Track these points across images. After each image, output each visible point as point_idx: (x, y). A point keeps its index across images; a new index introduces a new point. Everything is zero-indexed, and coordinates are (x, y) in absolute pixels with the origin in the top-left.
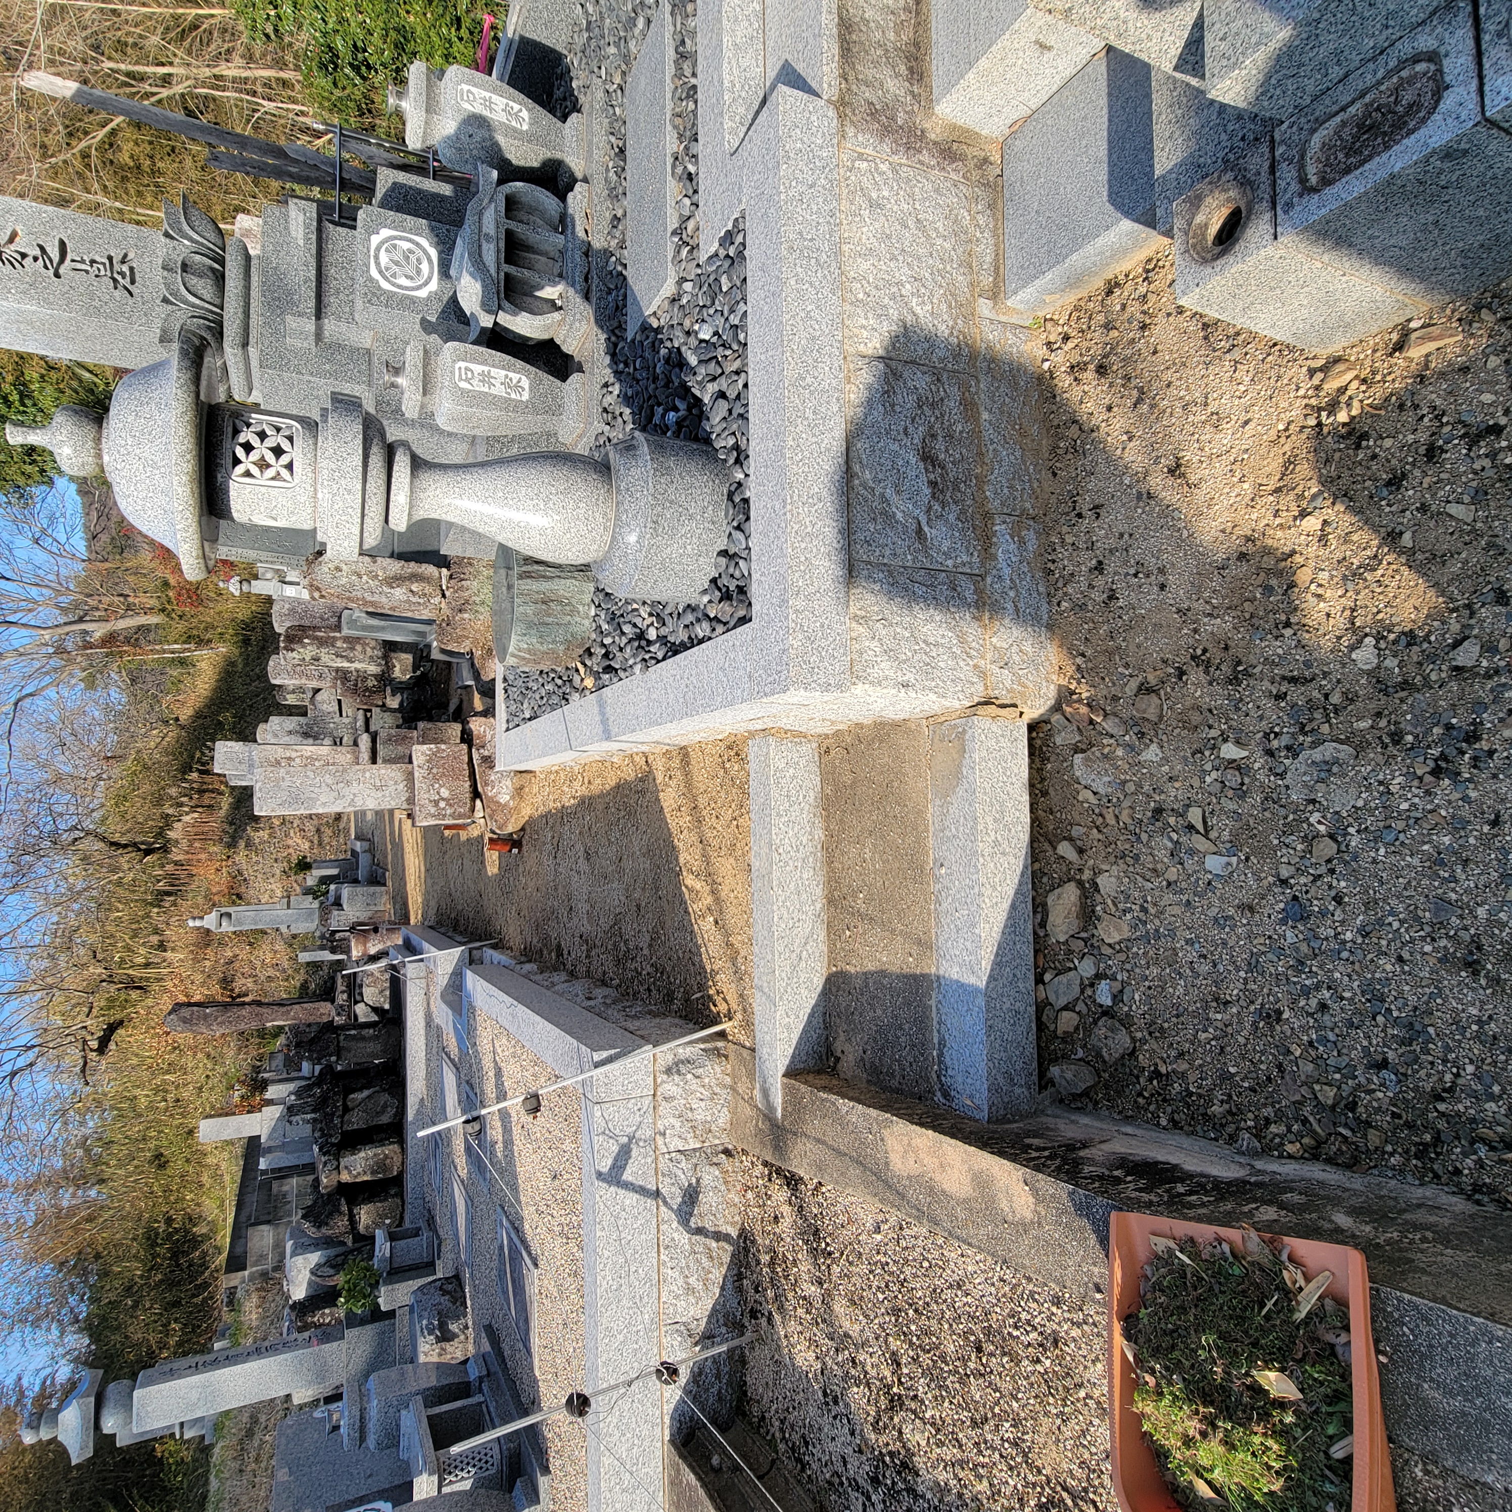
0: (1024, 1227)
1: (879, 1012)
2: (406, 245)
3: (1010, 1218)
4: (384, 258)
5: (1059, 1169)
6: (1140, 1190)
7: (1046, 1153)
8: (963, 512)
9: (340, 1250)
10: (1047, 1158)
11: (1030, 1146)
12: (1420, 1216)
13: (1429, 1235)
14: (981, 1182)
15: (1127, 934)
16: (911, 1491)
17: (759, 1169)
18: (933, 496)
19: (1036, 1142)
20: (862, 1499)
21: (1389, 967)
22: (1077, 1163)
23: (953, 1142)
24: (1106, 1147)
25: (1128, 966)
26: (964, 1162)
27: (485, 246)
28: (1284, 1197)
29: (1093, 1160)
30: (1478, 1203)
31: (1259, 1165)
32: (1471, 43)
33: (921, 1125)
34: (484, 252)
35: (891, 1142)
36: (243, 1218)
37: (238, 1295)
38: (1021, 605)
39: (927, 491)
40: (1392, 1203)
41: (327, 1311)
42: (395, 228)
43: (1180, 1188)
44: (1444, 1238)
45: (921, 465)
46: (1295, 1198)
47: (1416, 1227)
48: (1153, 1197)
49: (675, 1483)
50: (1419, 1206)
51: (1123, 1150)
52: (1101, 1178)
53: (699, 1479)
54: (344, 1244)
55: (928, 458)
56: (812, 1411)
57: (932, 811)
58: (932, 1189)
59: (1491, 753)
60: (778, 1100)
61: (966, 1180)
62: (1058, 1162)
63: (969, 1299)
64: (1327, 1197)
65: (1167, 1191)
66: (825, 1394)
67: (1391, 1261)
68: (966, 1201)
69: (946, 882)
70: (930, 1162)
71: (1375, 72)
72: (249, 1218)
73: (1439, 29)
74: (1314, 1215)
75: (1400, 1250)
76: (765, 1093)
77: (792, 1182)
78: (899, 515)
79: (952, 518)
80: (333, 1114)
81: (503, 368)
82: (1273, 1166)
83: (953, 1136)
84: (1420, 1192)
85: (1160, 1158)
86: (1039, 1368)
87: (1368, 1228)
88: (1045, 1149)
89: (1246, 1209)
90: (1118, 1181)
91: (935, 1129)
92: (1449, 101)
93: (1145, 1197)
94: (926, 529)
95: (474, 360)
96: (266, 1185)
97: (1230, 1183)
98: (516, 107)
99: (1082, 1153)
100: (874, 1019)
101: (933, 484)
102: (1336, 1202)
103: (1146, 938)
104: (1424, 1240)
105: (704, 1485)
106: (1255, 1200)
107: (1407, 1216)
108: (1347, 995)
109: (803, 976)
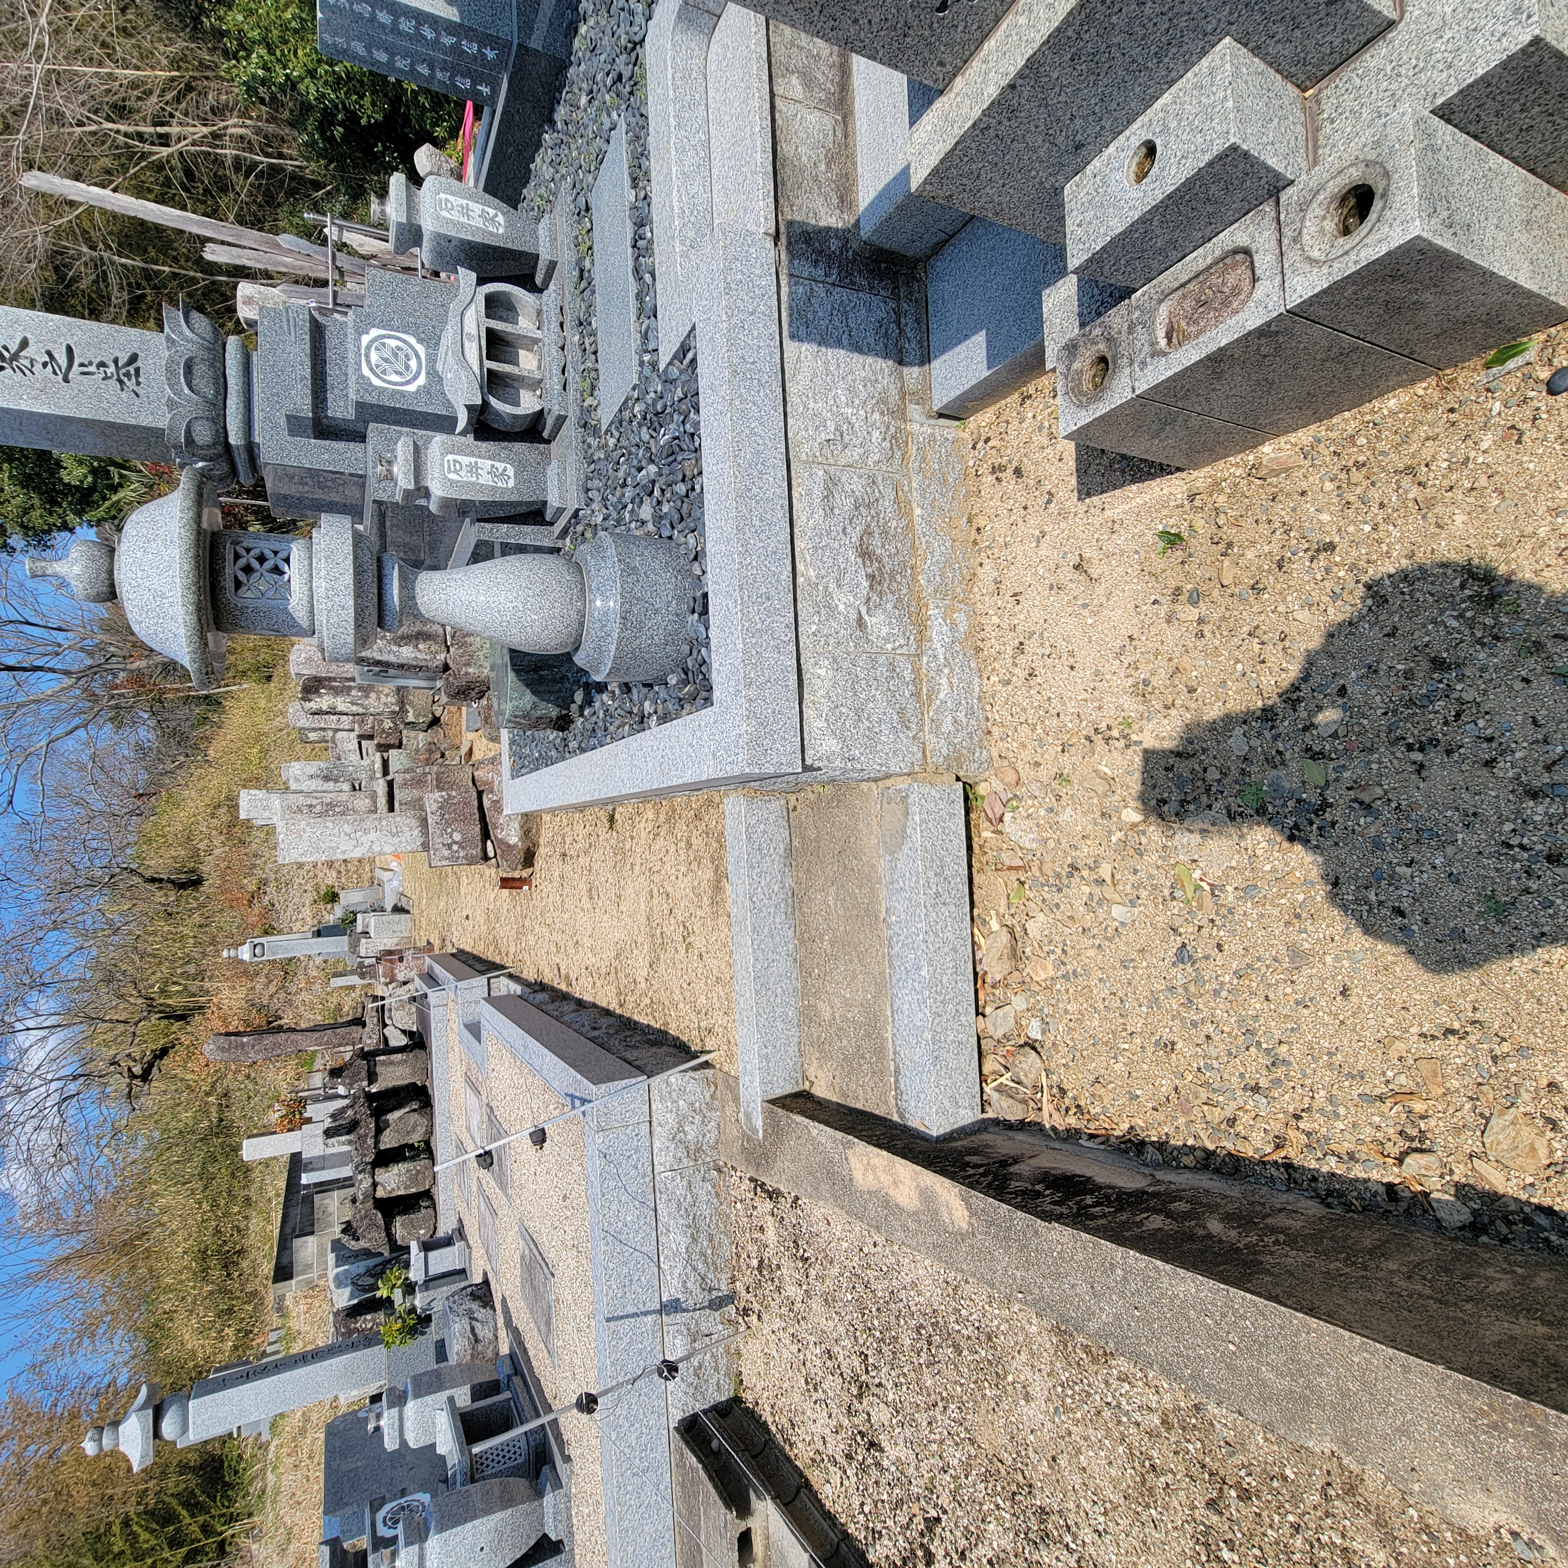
0: (962, 1236)
1: (845, 1042)
2: (393, 343)
3: (950, 1228)
4: (374, 357)
5: (989, 1185)
6: (1054, 1203)
7: (981, 1170)
8: (899, 600)
9: (378, 1260)
10: (981, 1175)
11: (968, 1164)
12: (1280, 1220)
13: (1282, 1238)
14: (927, 1197)
15: (1051, 973)
16: (878, 1464)
17: (746, 1185)
18: (871, 587)
19: (975, 1159)
20: (840, 1473)
21: (1258, 1006)
22: (1006, 1178)
23: (903, 1161)
24: (1033, 1162)
25: (1053, 1002)
26: (912, 1179)
27: (467, 344)
28: (1172, 1206)
29: (1019, 1175)
30: (1329, 1206)
31: (1160, 1175)
32: (1274, 243)
33: (878, 1145)
34: (467, 351)
35: (853, 1160)
36: (288, 1230)
37: (287, 1303)
38: (955, 681)
39: (866, 584)
40: (1259, 1208)
41: (369, 1317)
42: (383, 328)
43: (1089, 1200)
44: (1292, 1240)
45: (859, 560)
46: (1181, 1206)
47: (1273, 1230)
48: (1064, 1210)
49: (681, 1464)
50: (1281, 1210)
51: (1047, 1165)
52: (1024, 1192)
53: (700, 1461)
54: (381, 1254)
55: (866, 554)
56: (797, 1398)
57: (883, 865)
58: (888, 1202)
59: (1333, 824)
60: (759, 1123)
61: (914, 1195)
62: (990, 1178)
63: (921, 1299)
64: (1208, 1205)
65: (1078, 1203)
66: (807, 1383)
67: (1245, 1264)
68: (915, 1213)
69: (896, 929)
70: (886, 1180)
71: (1205, 257)
72: (294, 1230)
73: (1251, 229)
74: (1193, 1223)
75: (1255, 1253)
76: (748, 1116)
77: (773, 1195)
78: (841, 607)
79: (889, 606)
80: (366, 1135)
81: (489, 458)
82: (1171, 1176)
83: (904, 1157)
84: (1284, 1198)
85: (1078, 1172)
86: (976, 1357)
87: (1233, 1233)
88: (981, 1166)
89: (1138, 1219)
90: (1038, 1194)
91: (889, 1149)
92: (1261, 290)
93: (1058, 1209)
94: (866, 618)
95: (461, 452)
96: (308, 1201)
97: (1130, 1194)
98: (492, 212)
99: (1012, 1169)
100: (840, 1048)
101: (871, 577)
102: (1213, 1208)
103: (1065, 976)
104: (1276, 1242)
105: (705, 1467)
106: (1147, 1210)
107: (1269, 1221)
108: (1226, 1029)
109: (778, 1010)
